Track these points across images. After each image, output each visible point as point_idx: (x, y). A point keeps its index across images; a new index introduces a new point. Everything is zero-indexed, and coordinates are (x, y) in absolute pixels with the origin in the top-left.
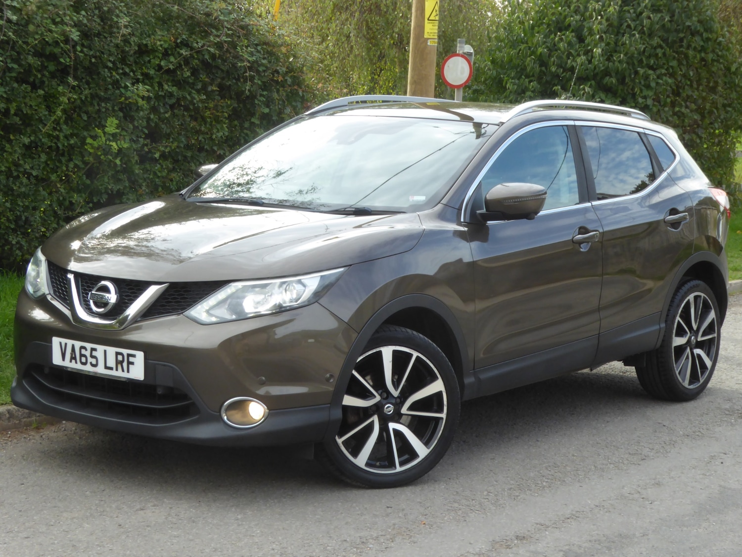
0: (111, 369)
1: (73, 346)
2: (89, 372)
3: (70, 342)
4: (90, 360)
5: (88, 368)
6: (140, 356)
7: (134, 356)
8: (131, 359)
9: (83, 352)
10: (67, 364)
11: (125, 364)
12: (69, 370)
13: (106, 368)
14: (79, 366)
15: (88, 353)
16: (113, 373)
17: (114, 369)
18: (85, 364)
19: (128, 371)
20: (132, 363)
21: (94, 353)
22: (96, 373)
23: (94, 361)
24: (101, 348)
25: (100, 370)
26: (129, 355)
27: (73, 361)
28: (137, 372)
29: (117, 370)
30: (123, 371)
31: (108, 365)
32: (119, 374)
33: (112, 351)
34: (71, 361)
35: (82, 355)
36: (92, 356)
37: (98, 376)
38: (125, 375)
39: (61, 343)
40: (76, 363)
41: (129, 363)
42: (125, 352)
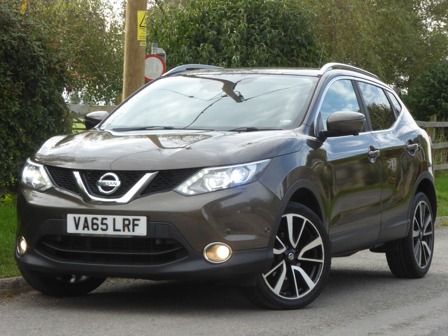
0: (119, 230)
1: (86, 219)
2: (100, 235)
3: (83, 217)
4: (101, 226)
5: (99, 232)
6: (143, 220)
7: (138, 220)
8: (136, 222)
9: (95, 221)
10: (80, 231)
11: (131, 227)
12: (82, 235)
13: (115, 230)
14: (91, 232)
15: (99, 222)
16: (121, 233)
17: (122, 230)
18: (97, 229)
19: (133, 231)
20: (137, 225)
21: (104, 221)
22: (106, 235)
23: (104, 227)
24: (110, 218)
25: (110, 232)
26: (134, 220)
27: (86, 229)
28: (141, 231)
29: (124, 230)
30: (129, 231)
31: (117, 228)
32: (126, 233)
33: (119, 219)
34: (84, 229)
35: (93, 224)
36: (102, 224)
37: (108, 236)
38: (131, 233)
39: (75, 218)
40: (88, 229)
41: (134, 225)
42: (131, 218)
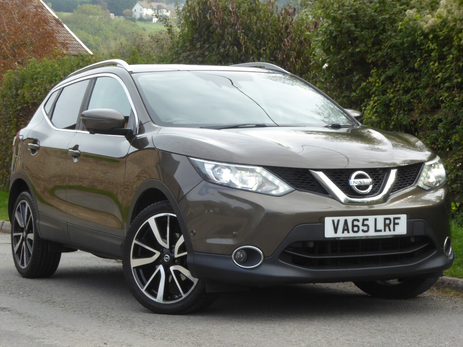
0: (380, 231)
1: (346, 222)
2: (361, 237)
3: (342, 219)
4: (361, 228)
5: (361, 234)
6: (404, 217)
7: (399, 218)
8: (397, 221)
9: (356, 223)
10: (340, 234)
11: (392, 226)
12: (341, 239)
13: (376, 231)
14: (351, 235)
15: (360, 224)
16: (383, 234)
17: (383, 230)
18: (357, 232)
19: (394, 230)
20: (398, 224)
21: (366, 222)
22: (367, 237)
23: (365, 228)
24: (371, 218)
25: (372, 233)
26: (395, 219)
27: (346, 232)
28: (401, 229)
29: (385, 231)
30: (390, 230)
31: (378, 229)
32: (388, 233)
33: (380, 219)
34: (343, 232)
35: (353, 226)
36: (363, 225)
37: (369, 238)
38: (392, 233)
39: (333, 221)
40: (348, 232)
41: (395, 224)
42: (392, 217)
